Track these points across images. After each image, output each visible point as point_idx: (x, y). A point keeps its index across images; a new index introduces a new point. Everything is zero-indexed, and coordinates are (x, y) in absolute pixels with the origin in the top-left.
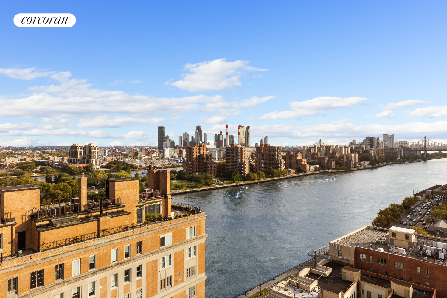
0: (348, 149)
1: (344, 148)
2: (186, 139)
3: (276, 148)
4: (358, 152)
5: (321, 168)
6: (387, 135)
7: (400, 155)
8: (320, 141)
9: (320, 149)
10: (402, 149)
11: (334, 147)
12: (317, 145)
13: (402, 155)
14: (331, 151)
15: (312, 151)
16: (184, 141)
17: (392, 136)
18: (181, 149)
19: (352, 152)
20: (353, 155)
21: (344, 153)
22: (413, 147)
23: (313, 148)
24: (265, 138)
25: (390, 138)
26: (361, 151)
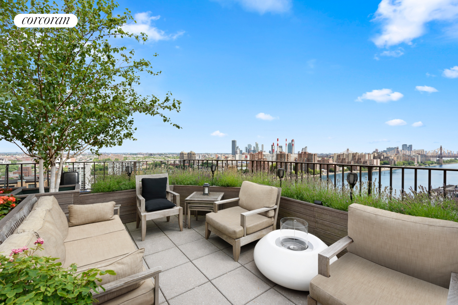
0: (371, 156)
1: (367, 155)
2: (250, 148)
3: (313, 155)
4: (380, 158)
5: (348, 169)
6: (406, 145)
7: (417, 161)
8: (348, 150)
9: (348, 155)
10: (419, 156)
11: (359, 154)
12: (346, 153)
13: (419, 161)
14: (357, 158)
15: (341, 157)
16: (249, 150)
17: (411, 146)
18: (247, 155)
19: (374, 158)
20: (375, 160)
21: (367, 159)
22: (430, 155)
23: (342, 155)
24: (305, 147)
25: (408, 147)
26: (382, 158)
